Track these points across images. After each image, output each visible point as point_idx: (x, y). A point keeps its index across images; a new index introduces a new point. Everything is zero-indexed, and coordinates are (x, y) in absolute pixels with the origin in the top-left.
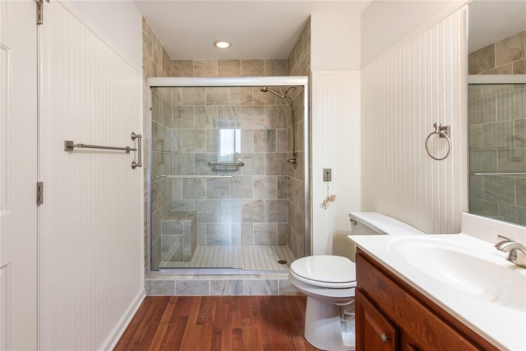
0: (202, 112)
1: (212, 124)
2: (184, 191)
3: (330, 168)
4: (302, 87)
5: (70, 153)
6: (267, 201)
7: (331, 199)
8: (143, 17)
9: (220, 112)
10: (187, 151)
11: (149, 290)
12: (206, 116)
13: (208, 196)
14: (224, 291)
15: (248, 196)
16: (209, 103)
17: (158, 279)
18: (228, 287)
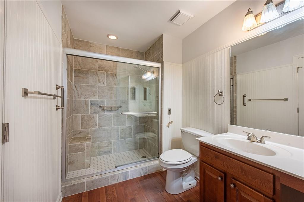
0: (95, 75)
1: (102, 82)
2: (82, 124)
3: (170, 108)
4: (158, 68)
5: (25, 98)
6: (134, 126)
7: (171, 123)
8: (62, 6)
9: (107, 76)
10: (84, 99)
11: (65, 193)
12: (98, 77)
13: (98, 126)
14: (118, 180)
15: (123, 124)
16: (100, 70)
17: (72, 184)
18: (120, 177)
